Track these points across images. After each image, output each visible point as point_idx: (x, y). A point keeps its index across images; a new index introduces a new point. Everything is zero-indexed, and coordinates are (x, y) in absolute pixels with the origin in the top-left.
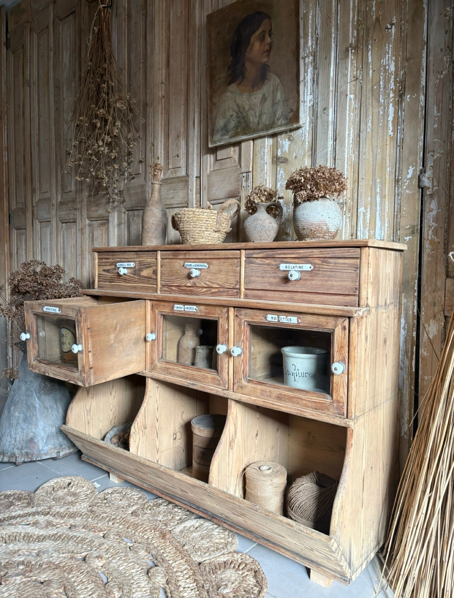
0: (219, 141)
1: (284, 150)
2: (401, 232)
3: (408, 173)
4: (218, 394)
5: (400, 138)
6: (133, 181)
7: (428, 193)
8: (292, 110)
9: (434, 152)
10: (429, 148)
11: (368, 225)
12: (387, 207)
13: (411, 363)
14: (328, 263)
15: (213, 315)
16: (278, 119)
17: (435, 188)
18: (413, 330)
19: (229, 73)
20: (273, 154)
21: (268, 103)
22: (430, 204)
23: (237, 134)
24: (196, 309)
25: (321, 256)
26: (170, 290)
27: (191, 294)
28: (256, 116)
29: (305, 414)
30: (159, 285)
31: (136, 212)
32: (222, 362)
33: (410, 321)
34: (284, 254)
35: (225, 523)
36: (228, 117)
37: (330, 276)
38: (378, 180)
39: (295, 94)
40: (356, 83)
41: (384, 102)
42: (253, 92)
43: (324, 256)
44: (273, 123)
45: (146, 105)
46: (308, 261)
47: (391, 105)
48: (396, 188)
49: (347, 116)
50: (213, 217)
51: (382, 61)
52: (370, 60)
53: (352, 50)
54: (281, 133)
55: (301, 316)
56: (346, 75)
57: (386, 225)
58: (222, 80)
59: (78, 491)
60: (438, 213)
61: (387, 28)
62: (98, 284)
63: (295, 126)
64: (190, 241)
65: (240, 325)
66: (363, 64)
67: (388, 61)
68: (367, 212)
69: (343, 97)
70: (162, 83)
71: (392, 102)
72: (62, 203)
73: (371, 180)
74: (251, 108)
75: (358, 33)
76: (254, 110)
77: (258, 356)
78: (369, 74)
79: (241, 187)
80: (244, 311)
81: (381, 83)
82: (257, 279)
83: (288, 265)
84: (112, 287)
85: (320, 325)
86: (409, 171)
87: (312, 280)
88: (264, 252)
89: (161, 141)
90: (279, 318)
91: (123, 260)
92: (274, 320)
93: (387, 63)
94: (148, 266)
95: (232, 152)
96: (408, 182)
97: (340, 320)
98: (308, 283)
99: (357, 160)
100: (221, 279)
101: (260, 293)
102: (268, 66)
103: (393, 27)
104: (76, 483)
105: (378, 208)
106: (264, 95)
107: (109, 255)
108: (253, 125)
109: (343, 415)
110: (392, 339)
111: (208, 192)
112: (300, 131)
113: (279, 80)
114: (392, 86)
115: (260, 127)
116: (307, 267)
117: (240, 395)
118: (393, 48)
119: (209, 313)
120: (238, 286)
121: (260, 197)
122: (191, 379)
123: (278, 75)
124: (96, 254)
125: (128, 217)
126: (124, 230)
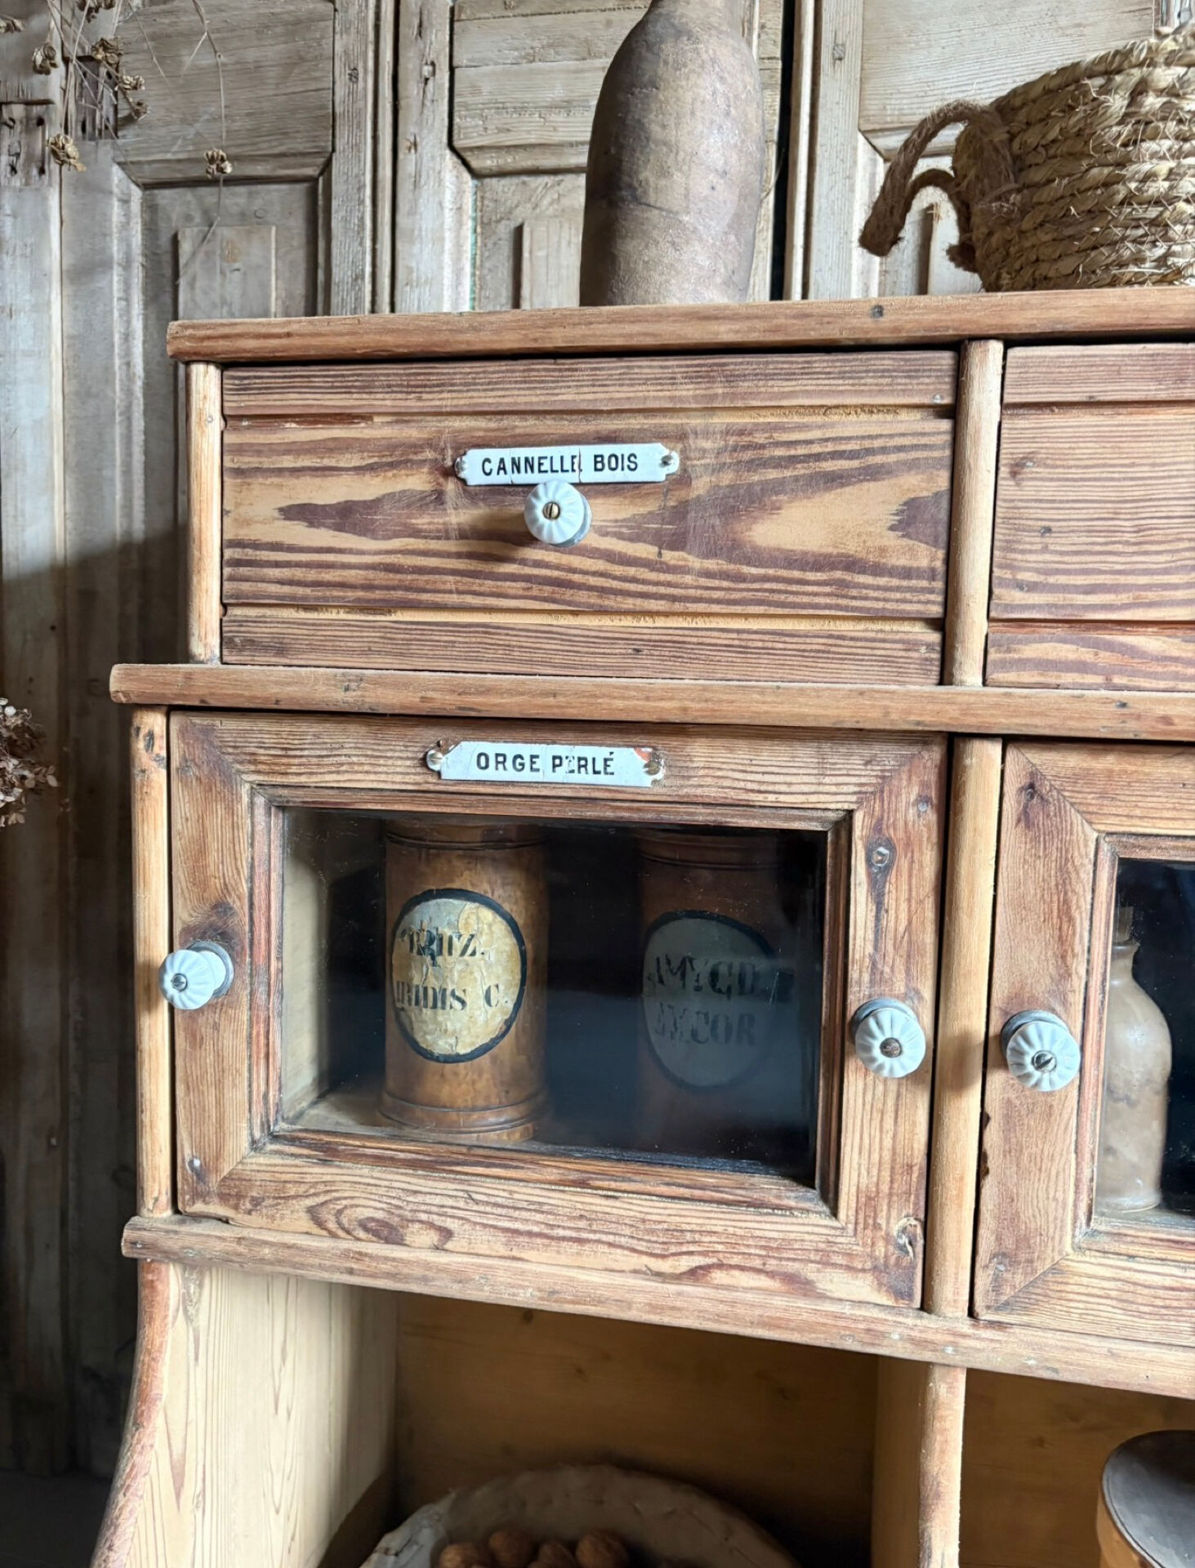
30: (977, 625)
62: (224, 621)
94: (845, 469)
124: (206, 381)
125: (151, 229)
126: (127, 312)
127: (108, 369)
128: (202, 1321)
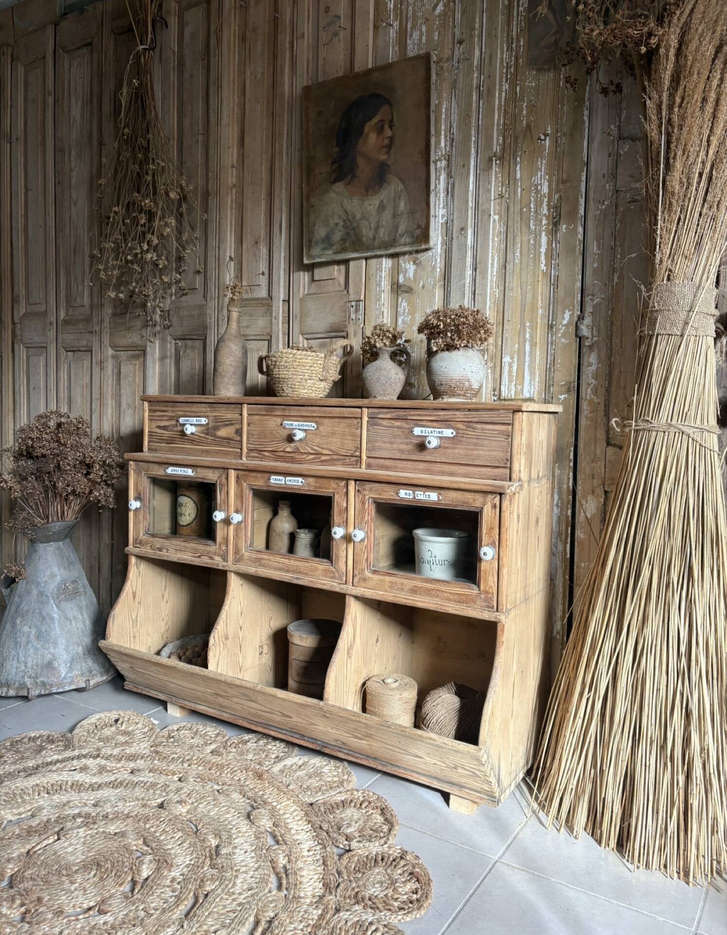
0: (319, 257)
1: (407, 275)
2: (555, 389)
3: (564, 319)
4: (333, 589)
5: (555, 275)
6: (184, 298)
7: (587, 344)
8: (419, 227)
9: (593, 295)
10: (589, 289)
11: (514, 378)
12: (538, 358)
13: (566, 547)
14: (474, 428)
15: (326, 489)
16: (402, 236)
17: (595, 339)
18: (567, 508)
19: (333, 168)
20: (392, 279)
21: (388, 214)
22: (589, 357)
23: (344, 250)
24: (302, 482)
25: (466, 420)
26: (261, 456)
27: (292, 462)
28: (371, 228)
29: (447, 609)
30: (245, 450)
31: (189, 343)
32: (338, 550)
33: (565, 497)
34: (419, 415)
35: (340, 751)
36: (332, 225)
37: (476, 445)
38: (528, 324)
39: (424, 206)
40: (501, 202)
41: (536, 229)
42: (367, 196)
43: (469, 420)
44: (394, 239)
45: (206, 194)
46: (450, 425)
47: (543, 234)
48: (550, 335)
49: (491, 241)
50: (319, 362)
51: (533, 179)
52: (518, 176)
53: (496, 161)
54: (404, 254)
55: (442, 492)
56: (489, 191)
57: (537, 379)
58: (323, 175)
59: (131, 729)
60: (597, 369)
61: (539, 139)
62: (149, 445)
63: (423, 247)
64: (287, 391)
65: (363, 503)
66: (509, 180)
67: (541, 180)
68: (513, 361)
69: (486, 217)
70: (233, 166)
71: (544, 231)
72: (66, 322)
73: (519, 323)
74: (363, 217)
75: (504, 140)
76: (368, 220)
77: (381, 540)
78: (517, 193)
79: (349, 319)
80: (368, 486)
81: (532, 206)
82: (383, 445)
83: (424, 429)
84: (171, 450)
85: (466, 503)
86: (565, 316)
87: (455, 448)
88: (394, 412)
89: (230, 247)
90: (414, 493)
91: (188, 414)
92: (408, 497)
93: (539, 182)
94: (229, 423)
95: (337, 272)
96: (563, 328)
97: (490, 497)
98: (450, 451)
99: (502, 296)
100: (335, 443)
101: (387, 462)
102: (388, 166)
103: (548, 138)
104: (126, 719)
105: (527, 358)
106: (382, 202)
107: (167, 406)
108: (367, 240)
109: (493, 607)
110: (545, 519)
111: (301, 323)
112: (430, 253)
113: (402, 186)
114: (545, 211)
115: (377, 243)
116: (448, 433)
117: (363, 589)
118: (547, 165)
119: (320, 487)
120: (358, 454)
121: (382, 340)
122: (294, 572)
123: (401, 179)
124: (146, 404)
125: (176, 348)
126: (170, 367)
127: (166, 380)
128: (141, 569)
